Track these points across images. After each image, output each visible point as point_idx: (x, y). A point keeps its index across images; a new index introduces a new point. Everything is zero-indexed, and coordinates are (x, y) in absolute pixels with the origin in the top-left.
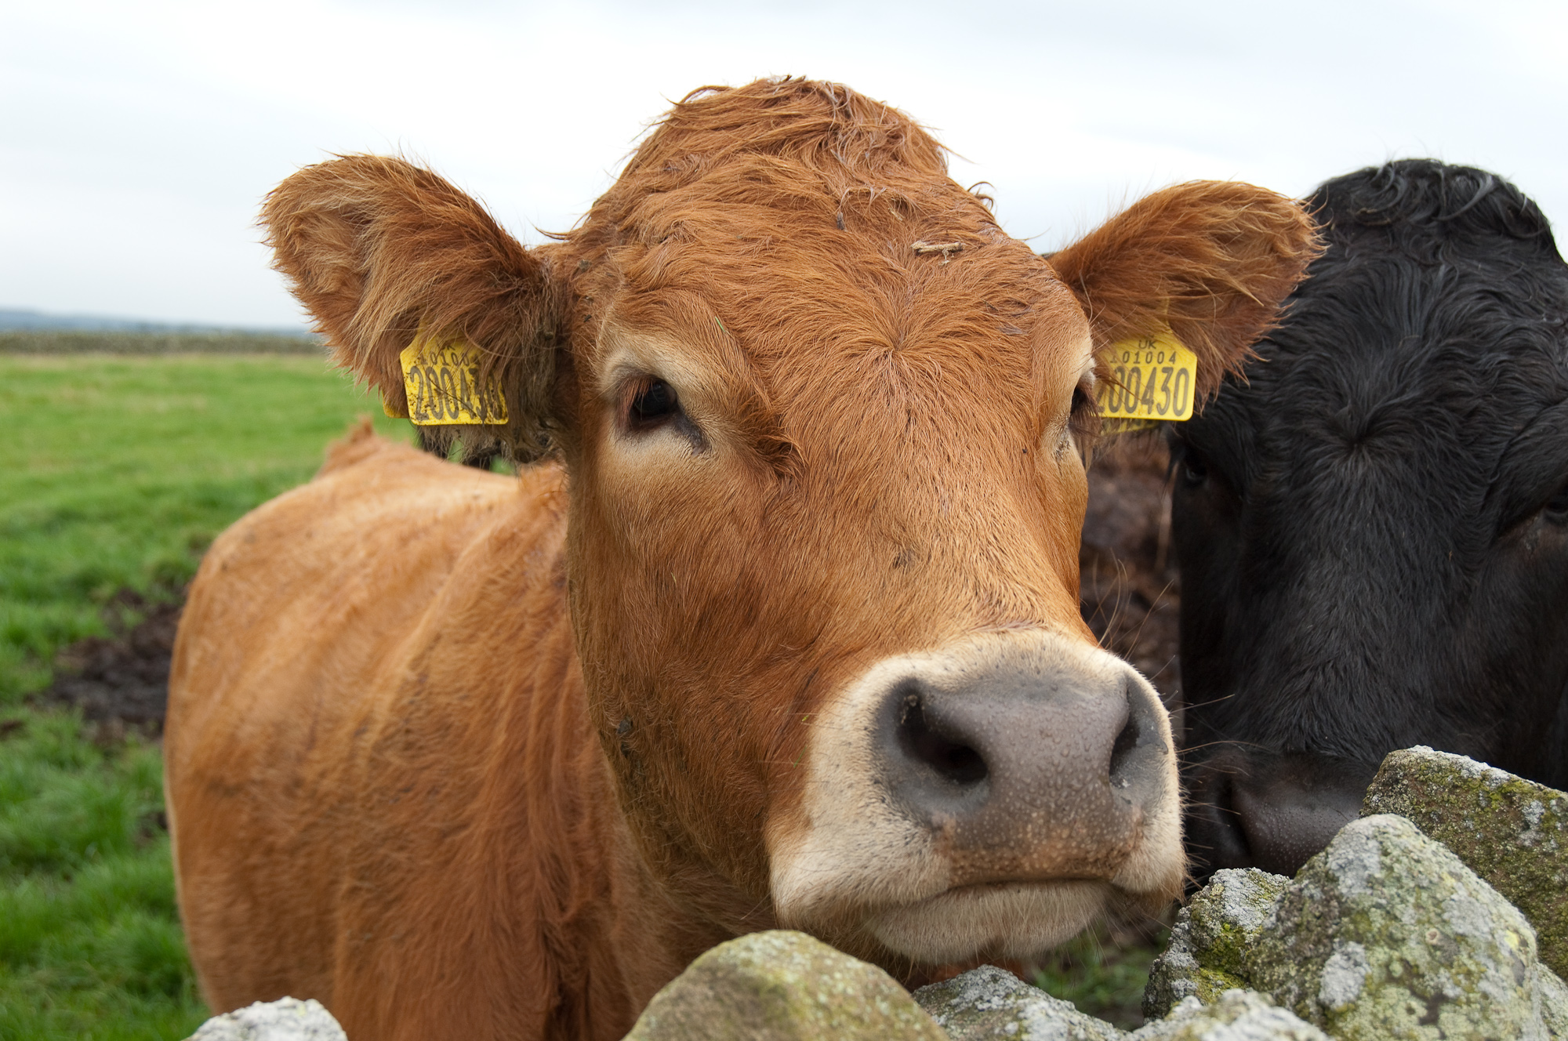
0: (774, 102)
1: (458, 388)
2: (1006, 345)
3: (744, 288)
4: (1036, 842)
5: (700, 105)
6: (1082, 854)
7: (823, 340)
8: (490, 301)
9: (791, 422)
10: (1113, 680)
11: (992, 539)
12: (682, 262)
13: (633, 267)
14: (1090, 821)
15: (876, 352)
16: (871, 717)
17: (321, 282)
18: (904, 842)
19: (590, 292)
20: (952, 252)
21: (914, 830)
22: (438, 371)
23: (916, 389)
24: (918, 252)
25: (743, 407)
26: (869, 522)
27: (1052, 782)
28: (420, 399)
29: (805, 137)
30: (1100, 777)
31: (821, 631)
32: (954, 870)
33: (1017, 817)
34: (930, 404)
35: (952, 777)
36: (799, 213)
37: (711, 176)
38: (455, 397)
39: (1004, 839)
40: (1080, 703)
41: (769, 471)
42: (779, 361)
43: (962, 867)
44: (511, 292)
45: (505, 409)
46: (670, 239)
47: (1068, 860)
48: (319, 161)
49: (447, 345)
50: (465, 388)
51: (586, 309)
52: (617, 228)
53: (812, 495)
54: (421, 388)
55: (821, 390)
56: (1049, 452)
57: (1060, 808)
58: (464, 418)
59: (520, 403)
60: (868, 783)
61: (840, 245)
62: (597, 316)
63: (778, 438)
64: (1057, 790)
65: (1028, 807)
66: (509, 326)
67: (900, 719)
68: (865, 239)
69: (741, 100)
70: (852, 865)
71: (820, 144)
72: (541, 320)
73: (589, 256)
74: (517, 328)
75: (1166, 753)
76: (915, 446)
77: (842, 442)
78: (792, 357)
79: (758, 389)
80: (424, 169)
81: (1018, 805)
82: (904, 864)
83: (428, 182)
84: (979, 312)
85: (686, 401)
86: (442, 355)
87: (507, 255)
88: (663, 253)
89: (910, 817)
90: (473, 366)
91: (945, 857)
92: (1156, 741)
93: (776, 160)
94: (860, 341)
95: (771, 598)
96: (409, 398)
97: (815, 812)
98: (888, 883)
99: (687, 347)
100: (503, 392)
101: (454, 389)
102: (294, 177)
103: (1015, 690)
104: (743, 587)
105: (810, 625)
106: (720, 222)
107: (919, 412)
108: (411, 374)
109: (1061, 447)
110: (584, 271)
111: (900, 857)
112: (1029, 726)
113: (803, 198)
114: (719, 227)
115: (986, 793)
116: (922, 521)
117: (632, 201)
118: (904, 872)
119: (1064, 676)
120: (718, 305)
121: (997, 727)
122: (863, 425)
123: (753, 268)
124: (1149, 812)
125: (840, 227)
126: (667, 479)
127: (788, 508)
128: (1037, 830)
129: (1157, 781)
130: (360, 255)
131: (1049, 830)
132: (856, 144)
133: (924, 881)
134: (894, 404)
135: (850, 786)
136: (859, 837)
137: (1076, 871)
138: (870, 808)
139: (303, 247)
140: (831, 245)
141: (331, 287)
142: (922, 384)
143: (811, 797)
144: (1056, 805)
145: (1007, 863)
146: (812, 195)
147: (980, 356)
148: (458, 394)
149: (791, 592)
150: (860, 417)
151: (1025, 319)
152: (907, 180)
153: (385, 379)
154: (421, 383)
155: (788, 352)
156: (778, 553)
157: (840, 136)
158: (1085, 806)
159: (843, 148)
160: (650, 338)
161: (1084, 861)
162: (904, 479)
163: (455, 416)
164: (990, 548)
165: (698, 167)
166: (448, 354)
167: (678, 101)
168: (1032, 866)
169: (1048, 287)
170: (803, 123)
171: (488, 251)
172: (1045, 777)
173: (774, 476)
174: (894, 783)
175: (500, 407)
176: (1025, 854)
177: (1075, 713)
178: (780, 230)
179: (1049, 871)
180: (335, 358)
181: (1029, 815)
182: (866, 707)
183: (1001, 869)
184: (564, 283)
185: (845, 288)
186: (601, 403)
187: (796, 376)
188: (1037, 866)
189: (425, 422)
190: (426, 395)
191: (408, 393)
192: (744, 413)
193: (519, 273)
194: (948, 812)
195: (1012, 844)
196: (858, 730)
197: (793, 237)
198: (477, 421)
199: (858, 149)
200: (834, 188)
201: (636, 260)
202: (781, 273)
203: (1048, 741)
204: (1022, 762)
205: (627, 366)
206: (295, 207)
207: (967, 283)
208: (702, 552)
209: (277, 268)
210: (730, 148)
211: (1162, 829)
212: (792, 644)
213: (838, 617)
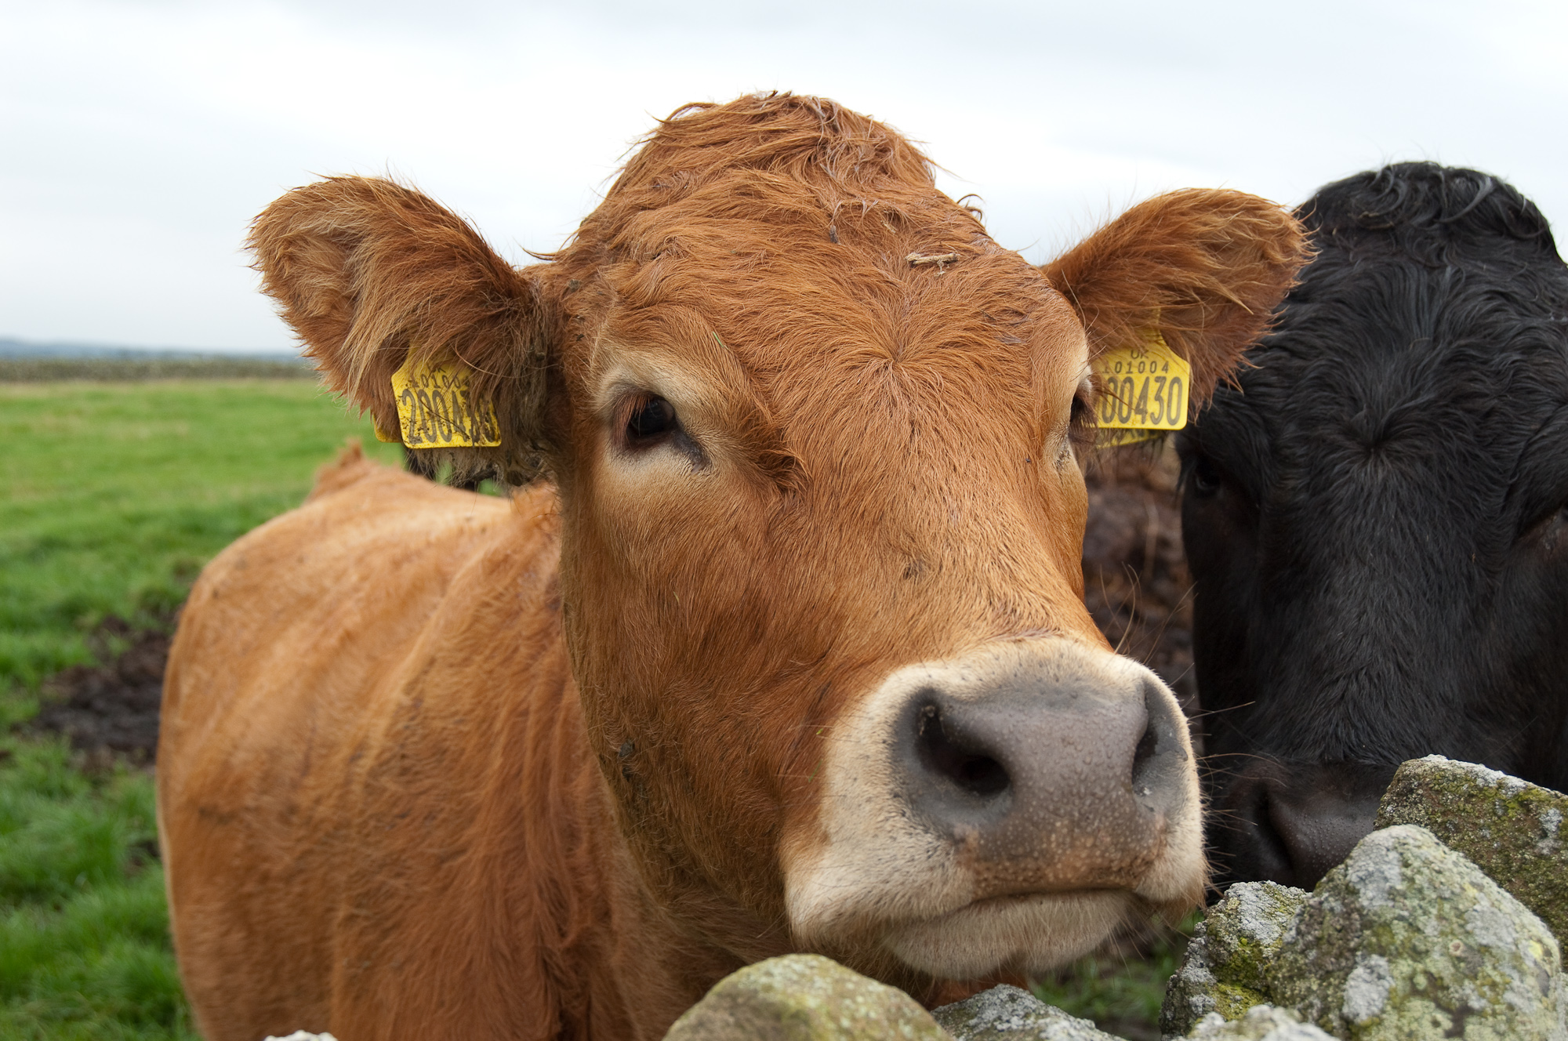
0: (761, 118)
1: (450, 410)
2: (1006, 355)
3: (740, 302)
4: (1060, 851)
5: (687, 122)
6: (1106, 864)
7: (823, 353)
8: (481, 322)
9: (793, 435)
10: (1131, 688)
11: (1003, 548)
12: (677, 277)
13: (625, 284)
14: (1114, 830)
15: (876, 364)
16: (890, 730)
17: (310, 305)
18: (926, 855)
19: (581, 311)
20: (947, 262)
21: (936, 843)
22: (430, 394)
23: (918, 399)
24: (912, 264)
25: (743, 422)
26: (876, 534)
27: (1075, 791)
28: (413, 422)
29: (794, 151)
30: (1123, 785)
31: (831, 644)
32: (978, 882)
33: (1041, 826)
34: (933, 414)
35: (972, 789)
36: (792, 227)
37: (701, 192)
38: (448, 420)
39: (1028, 849)
40: (1100, 710)
41: (772, 486)
42: (779, 375)
43: (986, 880)
44: (503, 312)
45: (497, 432)
46: (664, 255)
47: (1092, 870)
48: (307, 184)
49: (437, 368)
50: (457, 410)
51: (577, 329)
52: (607, 247)
53: (817, 509)
54: (414, 411)
55: (822, 403)
56: (1050, 463)
57: (1084, 817)
58: (457, 441)
59: (512, 426)
60: (888, 797)
61: (834, 259)
62: (588, 335)
63: (780, 452)
64: (1080, 798)
65: (1052, 816)
66: (500, 347)
67: (918, 731)
68: (859, 251)
69: (727, 116)
70: (873, 880)
71: (809, 159)
72: (532, 341)
73: (579, 275)
74: (508, 349)
75: (1186, 759)
76: (920, 457)
77: (845, 454)
78: (792, 370)
79: (758, 403)
80: (412, 189)
81: (1042, 814)
82: (927, 878)
83: (416, 204)
84: (977, 322)
85: (685, 418)
86: (433, 377)
87: (497, 275)
88: (657, 269)
89: (931, 830)
90: (464, 388)
91: (968, 869)
92: (1175, 748)
93: (766, 175)
94: (859, 353)
95: (778, 613)
96: (401, 421)
97: (833, 827)
98: (910, 898)
99: (686, 363)
100: (495, 413)
101: (446, 412)
102: (281, 200)
103: (1035, 699)
104: (749, 604)
105: (820, 639)
106: (713, 237)
107: (923, 423)
108: (403, 397)
109: (1062, 457)
110: (574, 290)
111: (922, 871)
112: (1050, 734)
113: (795, 212)
114: (713, 243)
115: (1008, 803)
116: (932, 531)
117: (621, 219)
118: (927, 886)
119: (1083, 684)
120: (716, 320)
121: (1019, 736)
122: (867, 436)
123: (749, 283)
124: (1172, 819)
125: (833, 240)
126: (667, 497)
127: (793, 522)
128: (1061, 840)
129: (1179, 789)
130: (349, 277)
131: (1073, 839)
132: (845, 158)
133: (947, 895)
134: (897, 416)
135: (869, 800)
136: (880, 852)
137: (1099, 881)
138: (890, 822)
139: (292, 271)
140: (826, 258)
141: (320, 310)
142: (924, 395)
143: (828, 812)
144: (1080, 813)
145: (1030, 874)
146: (804, 209)
147: (979, 365)
148: (451, 417)
149: (799, 607)
150: (862, 429)
151: (1023, 328)
152: (898, 193)
153: (376, 403)
154: (413, 406)
155: (787, 366)
156: (783, 568)
157: (829, 150)
158: (1109, 814)
159: (832, 162)
160: (647, 354)
161: (1107, 870)
162: (911, 489)
163: (448, 439)
164: (1001, 557)
165: (687, 183)
166: (439, 377)
167: (664, 118)
168: (1056, 877)
169: (1044, 296)
170: (791, 138)
171: (479, 271)
172: (1069, 785)
173: (777, 490)
174: (914, 796)
175: (493, 429)
176: (1049, 865)
177: (1096, 720)
178: (773, 244)
179: (1073, 881)
180: (326, 383)
181: (1053, 824)
182: (883, 719)
183: (1025, 880)
184: (554, 303)
185: (842, 301)
186: (596, 422)
187: (796, 389)
188: (1061, 876)
189: (419, 446)
190: (419, 418)
191: (400, 416)
192: (744, 428)
193: (510, 294)
194: (970, 825)
195: (1036, 854)
196: (875, 743)
197: (786, 251)
198: (469, 444)
199: (847, 163)
200: (825, 202)
201: (628, 278)
202: (777, 286)
203: (1070, 749)
204: (1045, 771)
205: (624, 383)
206: (283, 230)
207: (964, 293)
208: (705, 570)
209: (266, 292)
210: (719, 165)
211: (1185, 837)
212: (802, 659)
213: (850, 630)
